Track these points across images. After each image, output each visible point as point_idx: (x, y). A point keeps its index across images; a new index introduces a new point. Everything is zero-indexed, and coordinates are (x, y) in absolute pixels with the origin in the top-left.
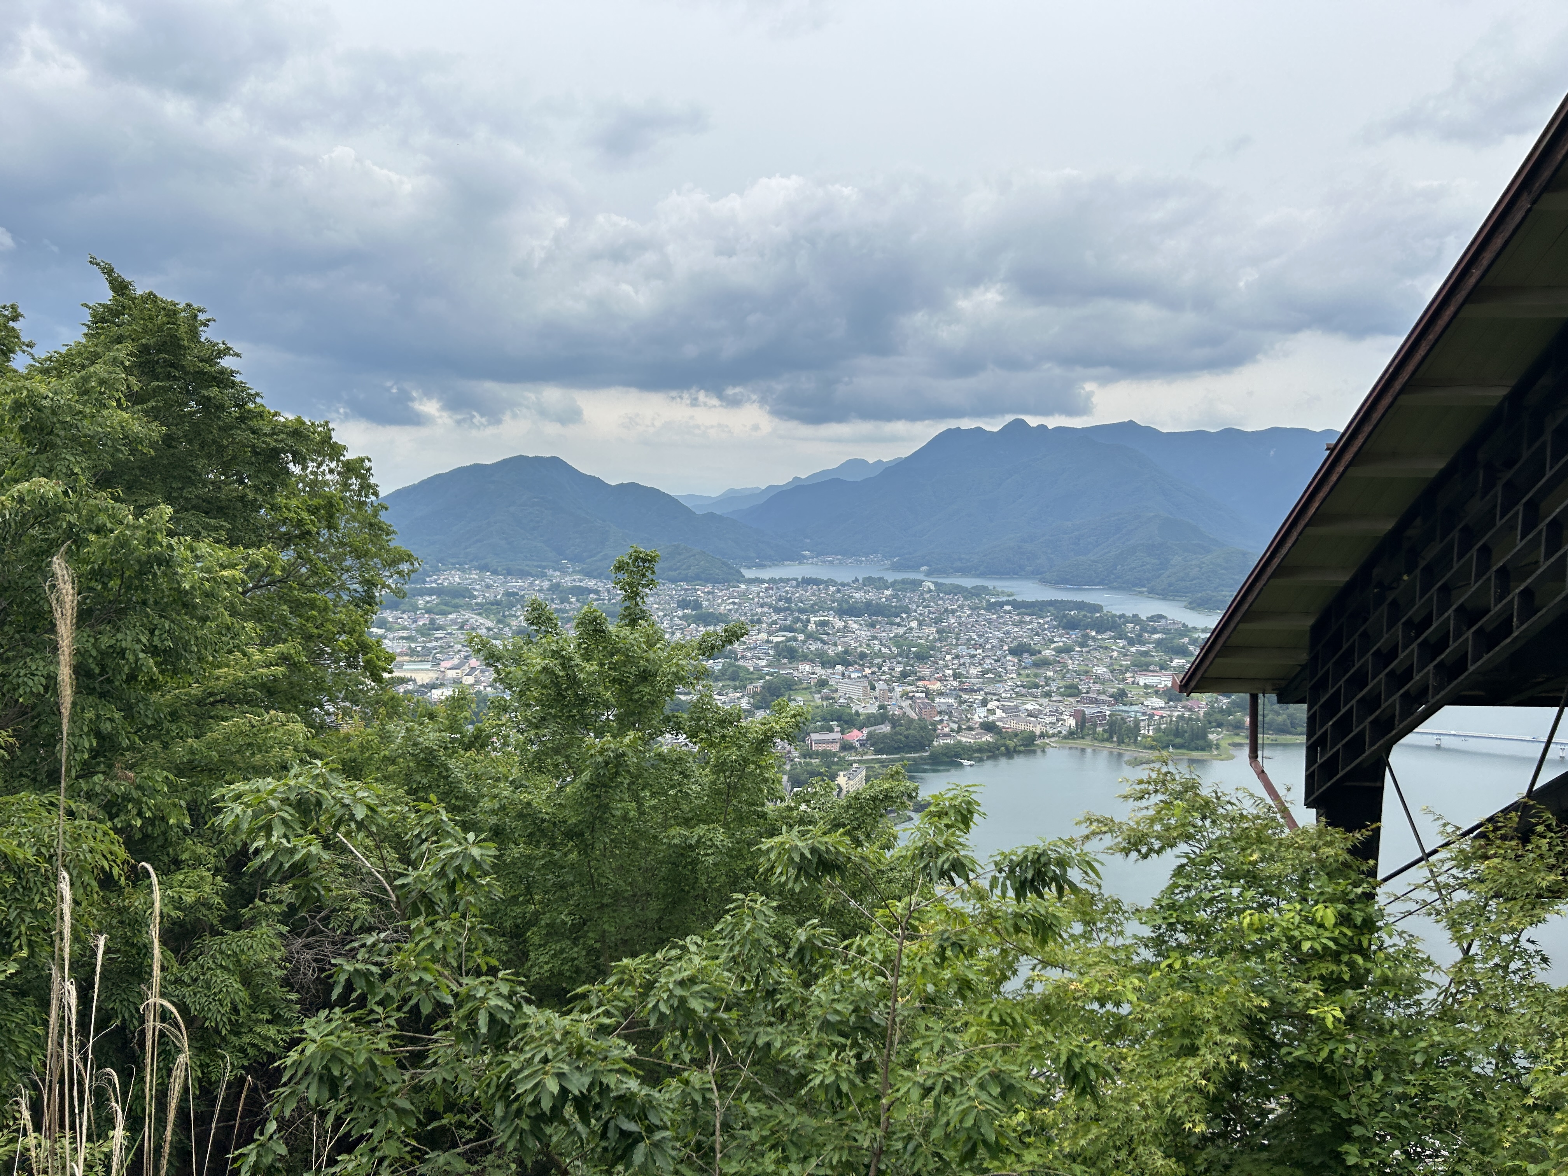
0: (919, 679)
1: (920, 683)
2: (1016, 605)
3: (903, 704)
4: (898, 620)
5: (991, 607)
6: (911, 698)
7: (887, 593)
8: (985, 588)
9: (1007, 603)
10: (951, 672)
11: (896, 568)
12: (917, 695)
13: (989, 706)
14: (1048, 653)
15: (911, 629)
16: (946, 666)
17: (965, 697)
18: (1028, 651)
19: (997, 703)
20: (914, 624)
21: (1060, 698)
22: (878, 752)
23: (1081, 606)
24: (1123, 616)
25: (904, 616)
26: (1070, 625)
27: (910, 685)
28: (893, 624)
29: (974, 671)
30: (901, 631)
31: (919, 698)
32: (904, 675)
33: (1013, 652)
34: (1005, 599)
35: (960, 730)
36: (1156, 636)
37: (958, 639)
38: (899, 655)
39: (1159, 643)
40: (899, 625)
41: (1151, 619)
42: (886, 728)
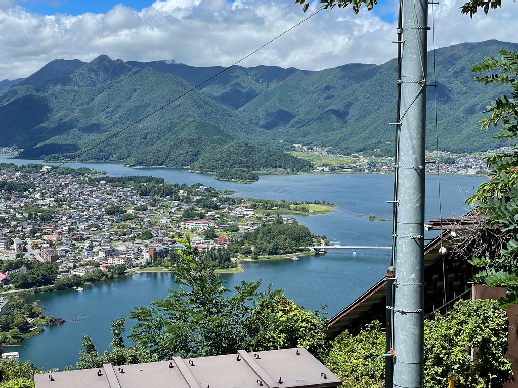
0: (45, 234)
1: (45, 237)
2: (109, 181)
3: (34, 252)
4: (26, 193)
5: (92, 182)
6: (40, 248)
7: (18, 174)
8: (87, 169)
9: (103, 179)
10: (67, 228)
11: (22, 156)
12: (44, 245)
13: (94, 250)
14: (130, 211)
15: (37, 199)
16: (63, 225)
17: (77, 244)
18: (118, 211)
19: (99, 247)
20: (38, 196)
21: (140, 241)
22: (17, 288)
23: (150, 180)
24: (177, 185)
25: (31, 190)
26: (144, 193)
27: (38, 238)
28: (24, 196)
29: (82, 226)
30: (29, 201)
31: (45, 248)
32: (33, 232)
33: (108, 213)
34: (101, 176)
35: (75, 267)
36: (197, 198)
37: (70, 205)
38: (29, 218)
39: (199, 201)
40: (28, 197)
41: (194, 186)
42: (23, 270)
